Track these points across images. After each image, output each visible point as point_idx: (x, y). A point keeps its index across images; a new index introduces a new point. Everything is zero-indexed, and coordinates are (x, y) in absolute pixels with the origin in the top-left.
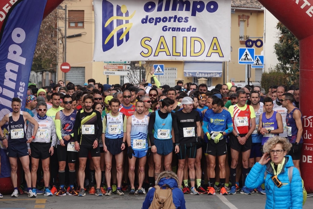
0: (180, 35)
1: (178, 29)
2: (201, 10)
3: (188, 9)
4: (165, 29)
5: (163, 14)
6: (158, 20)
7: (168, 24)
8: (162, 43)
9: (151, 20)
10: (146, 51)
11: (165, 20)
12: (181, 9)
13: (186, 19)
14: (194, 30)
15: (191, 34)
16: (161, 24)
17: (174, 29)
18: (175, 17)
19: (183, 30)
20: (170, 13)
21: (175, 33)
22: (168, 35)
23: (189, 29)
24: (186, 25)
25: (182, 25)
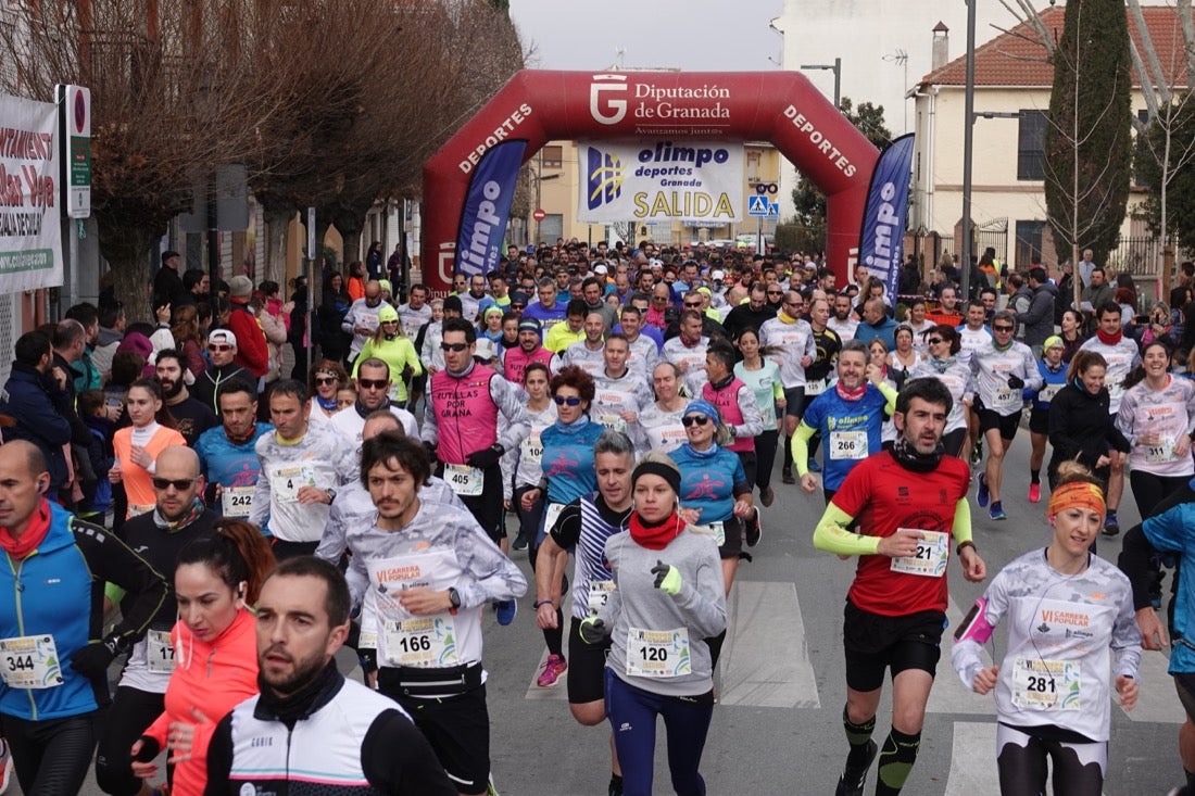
0: (682, 190)
1: (680, 183)
2: (707, 160)
3: (691, 159)
4: (664, 183)
5: (661, 165)
6: (655, 172)
7: (668, 177)
8: (660, 199)
9: (647, 172)
10: (641, 210)
11: (664, 171)
12: (683, 159)
13: (690, 172)
14: (699, 184)
15: (695, 189)
16: (660, 177)
17: (674, 183)
18: (677, 168)
19: (686, 183)
20: (670, 164)
21: (676, 188)
22: (667, 190)
23: (693, 183)
24: (689, 179)
25: (684, 178)
